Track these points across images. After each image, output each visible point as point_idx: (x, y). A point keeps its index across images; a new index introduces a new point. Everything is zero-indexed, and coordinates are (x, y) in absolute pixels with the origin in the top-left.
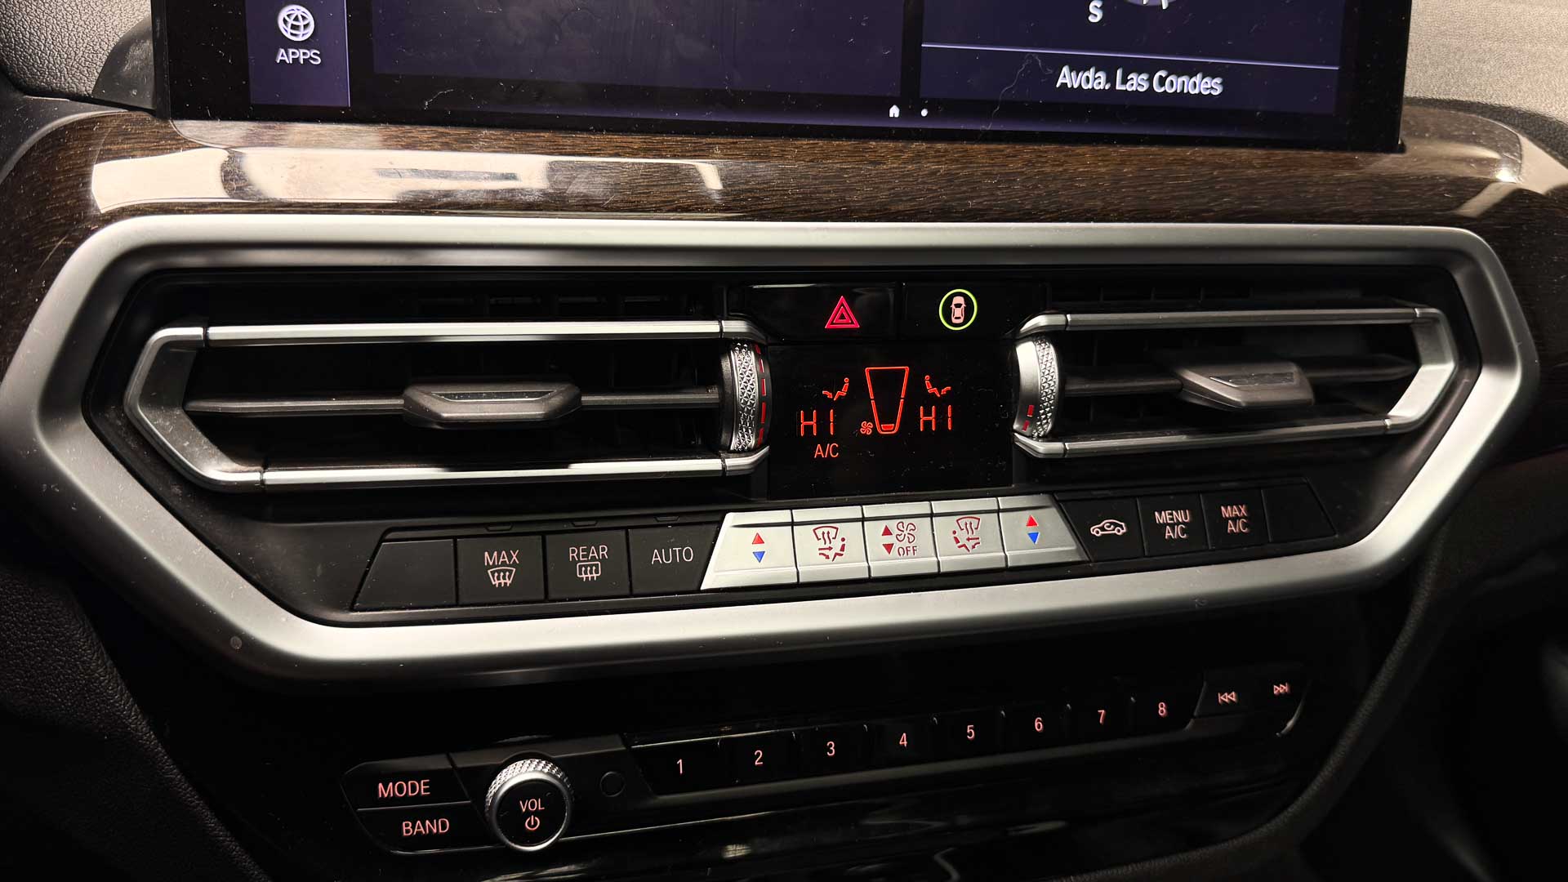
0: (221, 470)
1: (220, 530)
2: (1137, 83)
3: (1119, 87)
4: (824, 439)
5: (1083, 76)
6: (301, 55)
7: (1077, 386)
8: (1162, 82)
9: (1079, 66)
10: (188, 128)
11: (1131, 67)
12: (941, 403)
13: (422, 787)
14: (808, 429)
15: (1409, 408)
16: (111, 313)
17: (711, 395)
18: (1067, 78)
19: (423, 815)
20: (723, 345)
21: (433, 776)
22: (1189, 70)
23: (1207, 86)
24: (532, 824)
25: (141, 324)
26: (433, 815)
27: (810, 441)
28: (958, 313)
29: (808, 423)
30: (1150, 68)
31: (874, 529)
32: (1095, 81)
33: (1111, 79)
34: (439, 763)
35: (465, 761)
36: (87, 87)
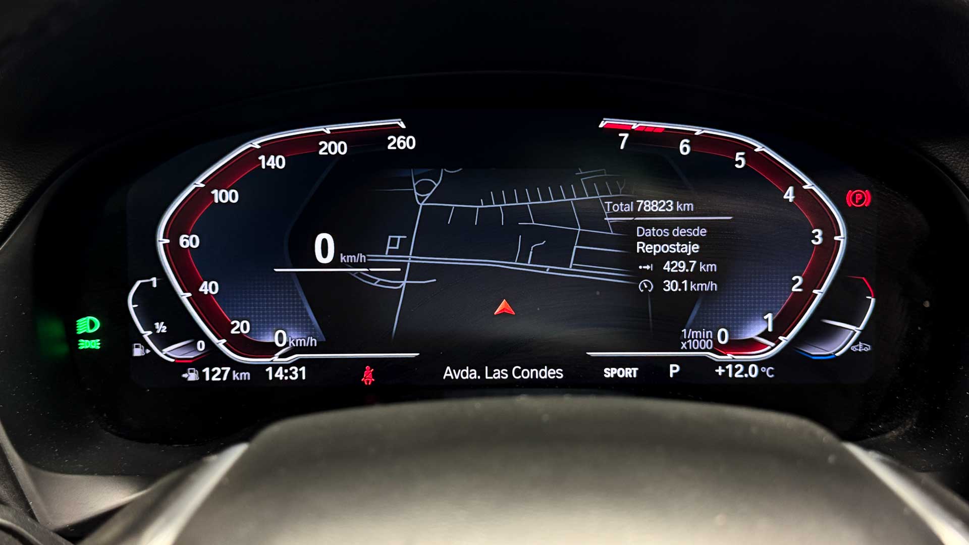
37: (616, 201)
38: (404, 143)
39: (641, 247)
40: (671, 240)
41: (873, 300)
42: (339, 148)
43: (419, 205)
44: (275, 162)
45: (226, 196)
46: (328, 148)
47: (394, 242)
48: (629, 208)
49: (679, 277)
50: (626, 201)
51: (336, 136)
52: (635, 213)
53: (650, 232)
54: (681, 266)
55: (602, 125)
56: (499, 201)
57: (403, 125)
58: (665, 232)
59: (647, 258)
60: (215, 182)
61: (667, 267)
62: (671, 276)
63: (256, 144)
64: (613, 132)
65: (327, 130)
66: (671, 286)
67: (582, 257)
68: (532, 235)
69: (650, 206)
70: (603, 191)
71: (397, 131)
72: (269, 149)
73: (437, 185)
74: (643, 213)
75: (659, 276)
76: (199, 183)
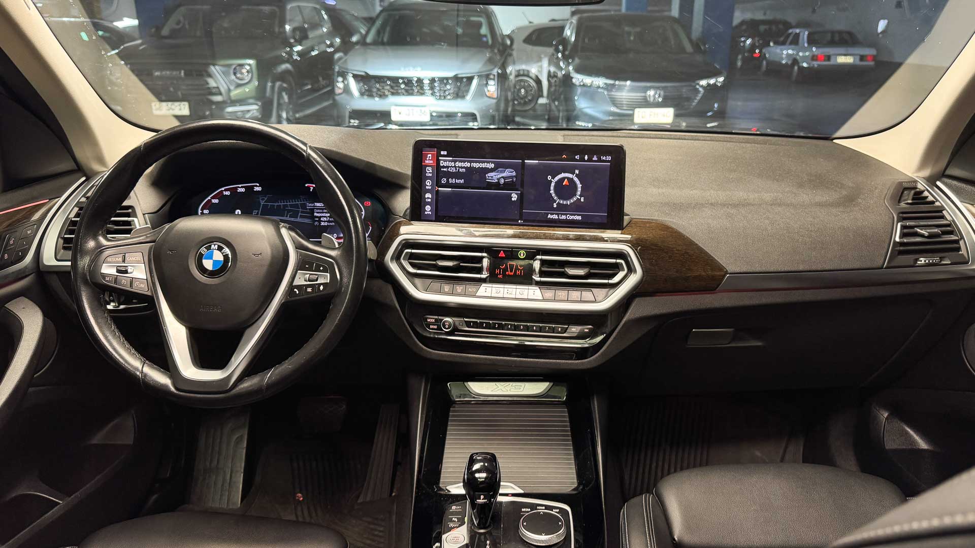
0: (411, 270)
1: (410, 278)
2: (563, 217)
3: (560, 218)
4: (500, 274)
5: (553, 216)
6: (428, 213)
7: (544, 269)
8: (569, 217)
9: (552, 214)
10: (412, 222)
11: (562, 214)
12: (521, 270)
13: (434, 320)
14: (497, 272)
15: (616, 279)
16: (400, 247)
17: (480, 265)
18: (550, 216)
19: (433, 325)
20: (482, 258)
21: (436, 319)
22: (574, 215)
23: (579, 218)
24: (447, 326)
25: (403, 249)
26: (435, 325)
27: (497, 275)
28: (522, 255)
29: (497, 271)
30: (566, 215)
31: (506, 290)
32: (555, 217)
33: (558, 216)
34: (437, 317)
35: (440, 318)
36: (402, 215)
37: (309, 203)
38: (259, 189)
39: (316, 214)
40: (323, 213)
41: (371, 228)
42: (243, 190)
43: (261, 204)
44: (228, 193)
45: (216, 201)
46: (240, 190)
47: (255, 212)
48: (313, 205)
49: (325, 221)
50: (312, 203)
51: (242, 187)
52: (314, 206)
53: (318, 211)
54: (325, 219)
55: (306, 185)
56: (281, 203)
57: (258, 185)
58: (321, 211)
59: (317, 217)
60: (213, 198)
61: (322, 219)
62: (323, 221)
63: (223, 189)
64: (309, 187)
65: (240, 186)
66: (323, 224)
67: (301, 217)
68: (289, 211)
69: (318, 204)
70: (306, 201)
71: (257, 186)
72: (226, 190)
73: (266, 199)
74: (316, 206)
75: (320, 221)
76: (209, 198)
